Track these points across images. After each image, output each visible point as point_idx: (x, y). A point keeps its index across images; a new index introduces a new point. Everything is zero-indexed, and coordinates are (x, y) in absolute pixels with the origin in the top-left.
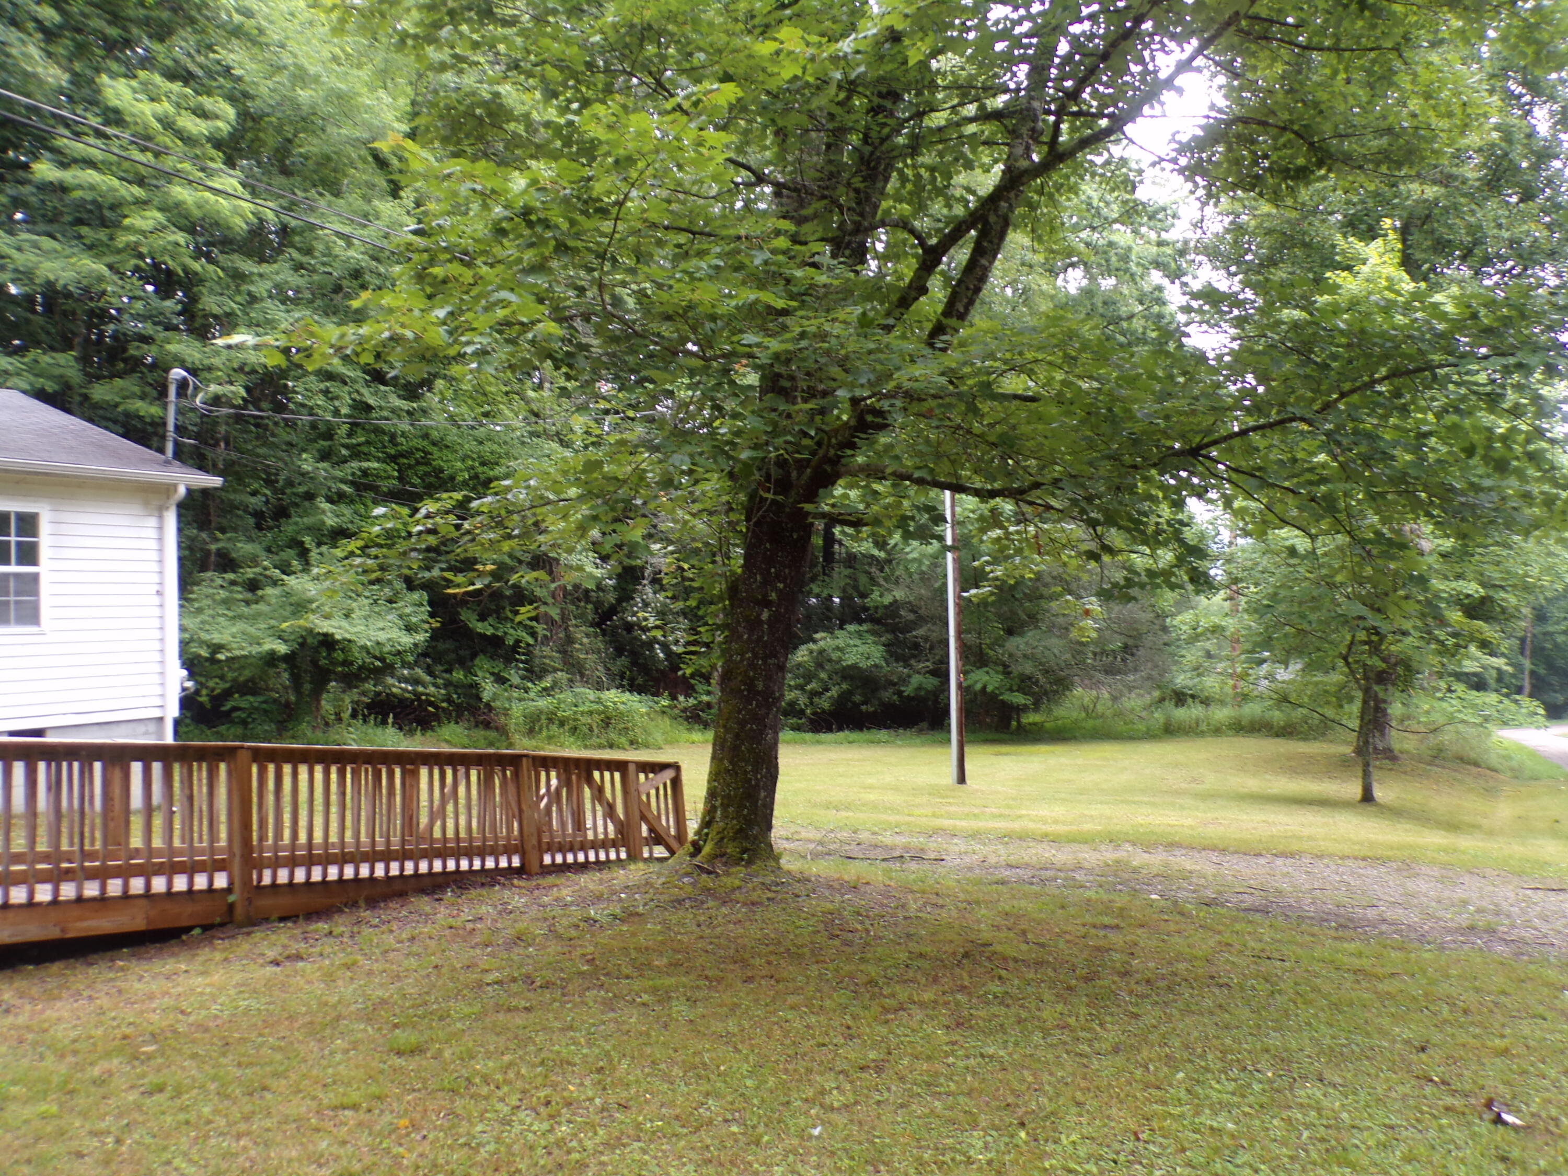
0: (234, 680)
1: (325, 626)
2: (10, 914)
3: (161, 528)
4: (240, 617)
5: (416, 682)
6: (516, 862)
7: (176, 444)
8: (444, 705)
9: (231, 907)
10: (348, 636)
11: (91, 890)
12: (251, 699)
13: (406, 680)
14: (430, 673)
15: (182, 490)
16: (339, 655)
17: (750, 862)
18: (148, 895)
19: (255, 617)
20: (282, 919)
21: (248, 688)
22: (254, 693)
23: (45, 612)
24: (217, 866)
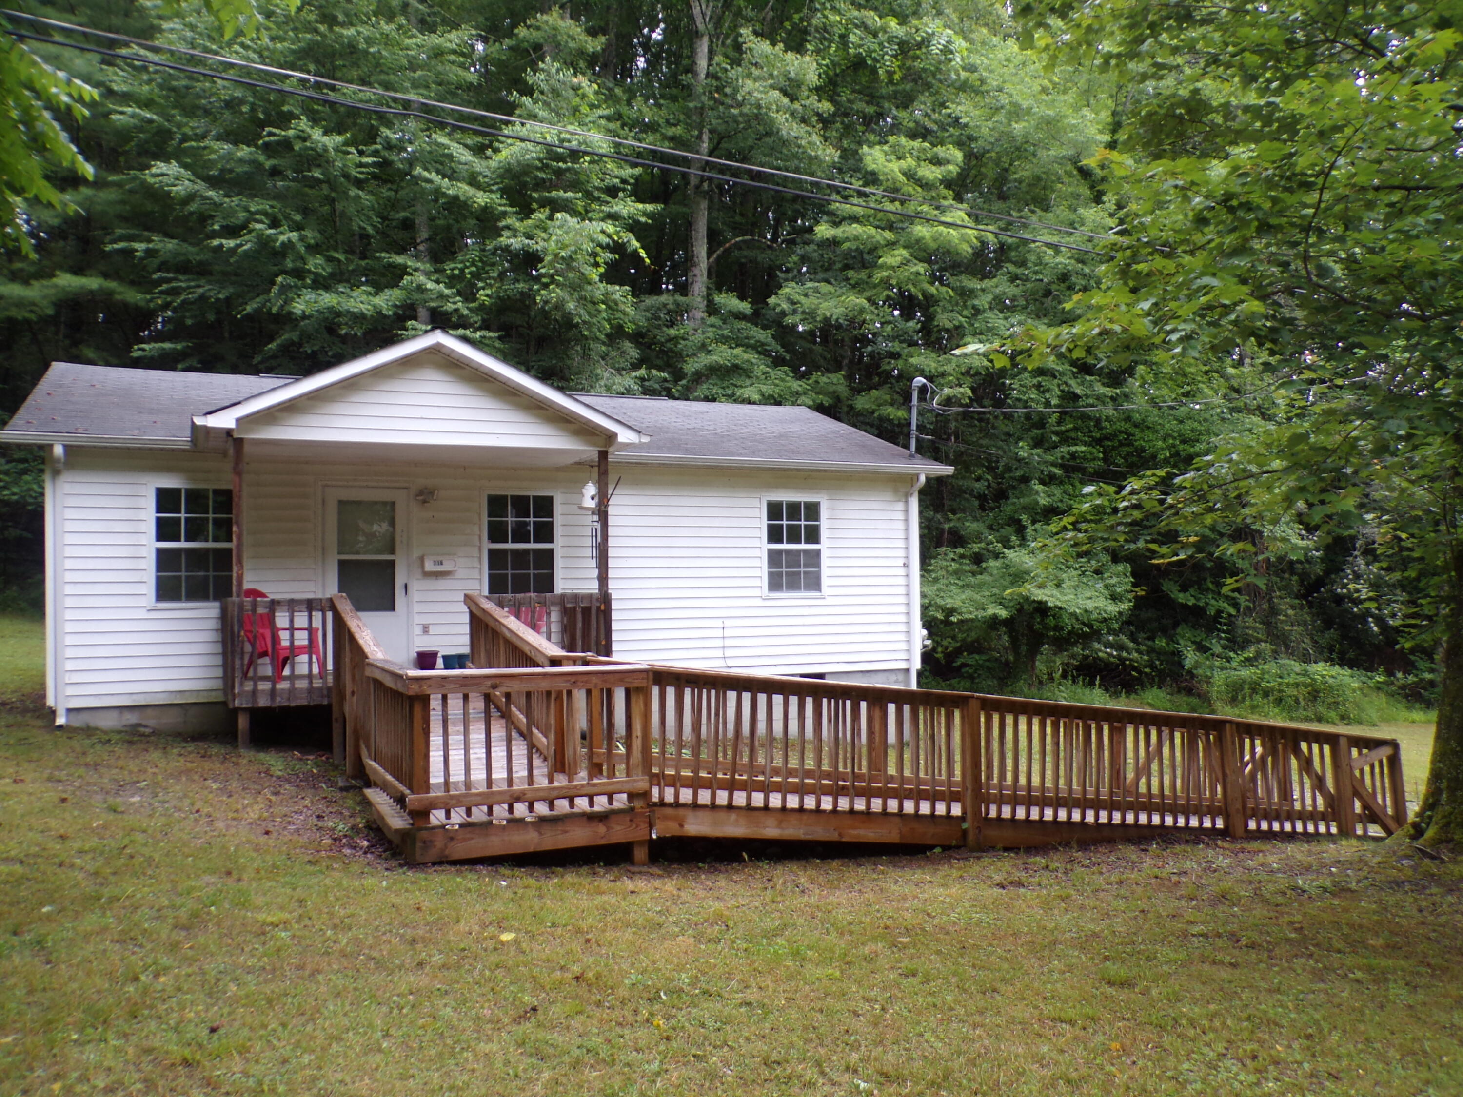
0: (964, 640)
1: (1039, 595)
2: (805, 817)
3: (907, 511)
4: (968, 586)
5: (1121, 647)
6: (1220, 824)
7: (918, 440)
8: (1147, 670)
9: (965, 832)
10: (1059, 604)
11: (860, 805)
12: (977, 657)
13: (1112, 646)
14: (1134, 640)
15: (923, 479)
16: (1051, 621)
18: (900, 814)
19: (979, 587)
20: (1006, 849)
21: (974, 647)
22: (979, 651)
23: (825, 581)
24: (951, 797)
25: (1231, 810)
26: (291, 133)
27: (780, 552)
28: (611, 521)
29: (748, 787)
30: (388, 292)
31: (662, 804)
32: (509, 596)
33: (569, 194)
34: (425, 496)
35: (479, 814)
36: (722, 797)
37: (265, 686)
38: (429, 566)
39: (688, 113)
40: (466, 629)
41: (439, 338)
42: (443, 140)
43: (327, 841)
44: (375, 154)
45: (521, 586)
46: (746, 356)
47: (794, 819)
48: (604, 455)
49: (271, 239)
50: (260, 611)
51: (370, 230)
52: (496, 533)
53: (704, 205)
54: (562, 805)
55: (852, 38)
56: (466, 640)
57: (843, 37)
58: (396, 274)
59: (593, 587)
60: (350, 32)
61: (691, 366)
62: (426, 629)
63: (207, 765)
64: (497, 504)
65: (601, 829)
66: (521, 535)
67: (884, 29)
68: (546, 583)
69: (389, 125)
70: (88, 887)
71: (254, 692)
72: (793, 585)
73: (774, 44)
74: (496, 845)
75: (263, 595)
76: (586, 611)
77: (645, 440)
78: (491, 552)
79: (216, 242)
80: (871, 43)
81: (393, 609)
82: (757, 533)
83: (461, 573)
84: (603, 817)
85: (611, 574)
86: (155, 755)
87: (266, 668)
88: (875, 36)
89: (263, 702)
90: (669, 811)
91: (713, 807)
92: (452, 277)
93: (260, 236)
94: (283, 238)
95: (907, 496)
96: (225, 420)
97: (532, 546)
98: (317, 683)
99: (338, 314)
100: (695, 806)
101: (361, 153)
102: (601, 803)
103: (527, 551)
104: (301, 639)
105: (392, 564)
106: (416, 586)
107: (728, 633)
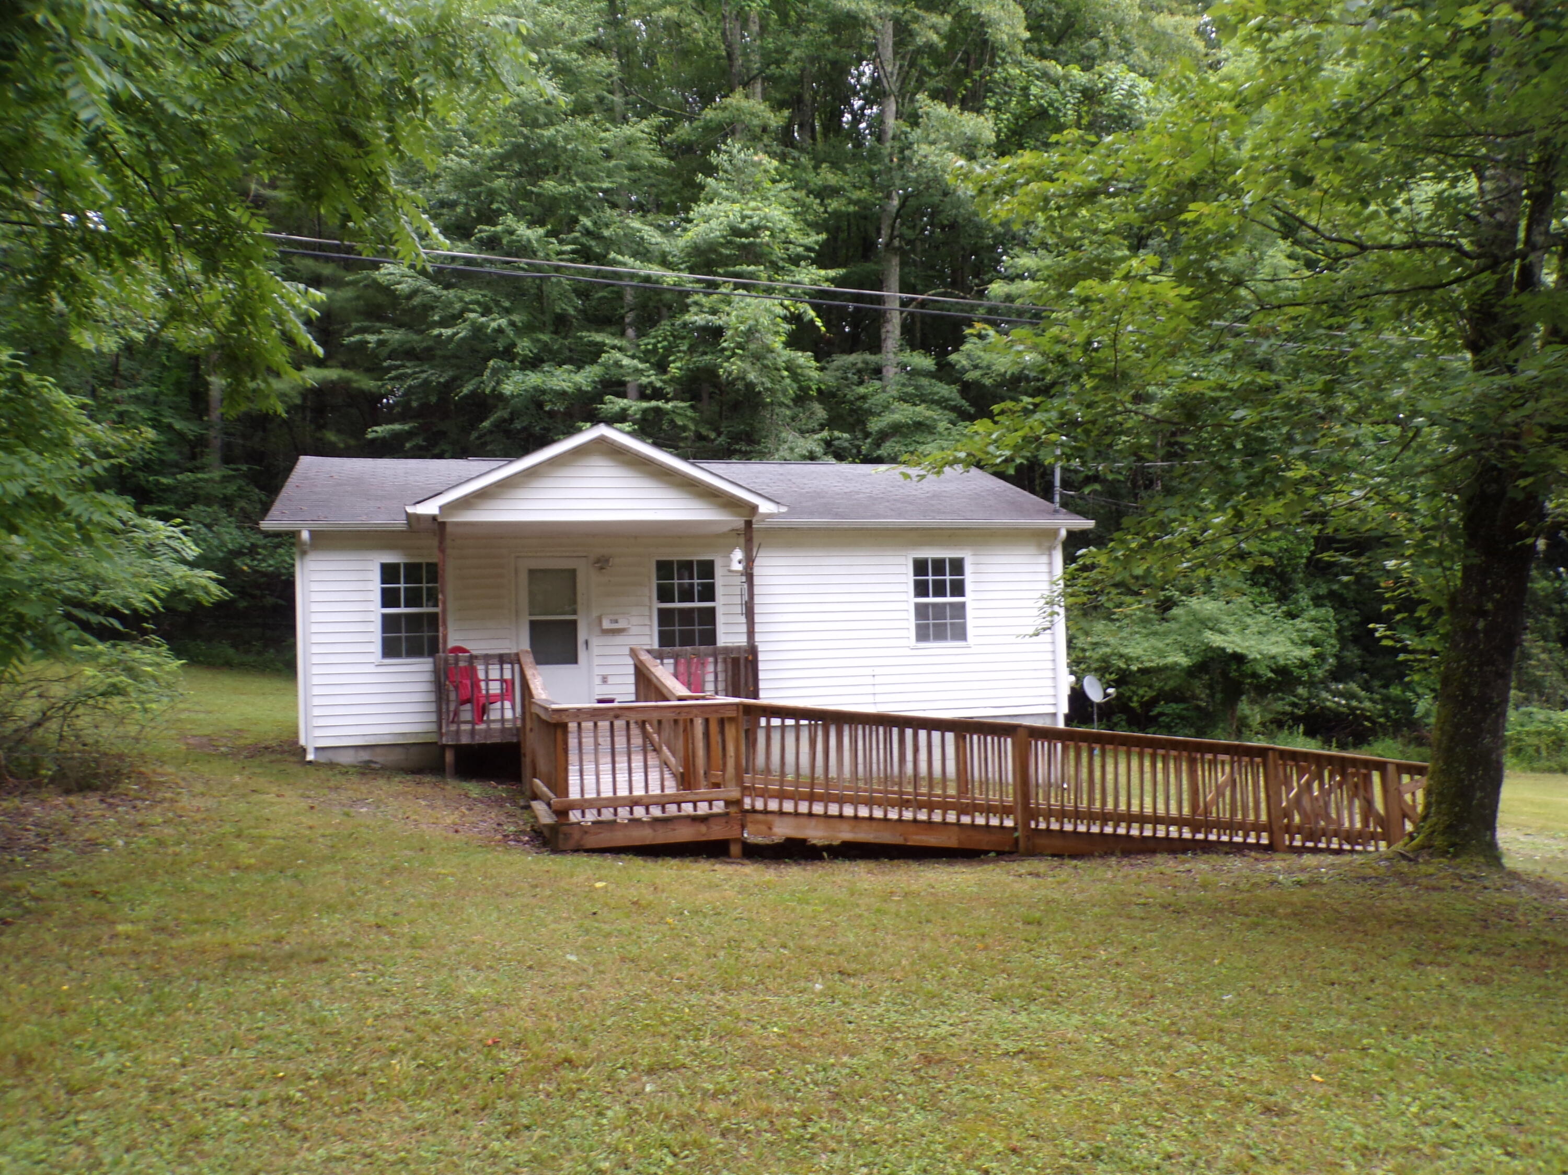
0: (1161, 689)
1: (1217, 640)
2: (874, 824)
3: (1050, 564)
4: (1155, 633)
5: (1351, 696)
6: (1265, 841)
8: (1382, 720)
9: (1017, 840)
10: (1239, 650)
11: (922, 816)
12: (1174, 706)
13: (1341, 695)
14: (1366, 687)
15: (1063, 533)
16: (1247, 668)
18: (958, 824)
19: (1166, 634)
20: (1053, 855)
21: (1174, 696)
22: (1177, 700)
23: (970, 631)
24: (1006, 811)
25: (1275, 828)
26: (499, 228)
27: (926, 605)
28: (756, 581)
29: (826, 799)
30: (588, 368)
31: (754, 811)
32: (677, 648)
33: (752, 268)
34: (602, 563)
35: (607, 814)
36: (803, 807)
37: (465, 727)
38: (606, 625)
39: (872, 175)
40: (632, 679)
41: (602, 430)
42: (636, 224)
43: (499, 837)
44: (574, 241)
45: (687, 640)
46: (929, 413)
47: (865, 825)
48: (749, 524)
49: (483, 326)
50: (462, 664)
51: (571, 311)
52: (664, 594)
53: (895, 261)
54: (672, 809)
55: (1034, 90)
56: (632, 689)
57: (1025, 89)
58: (594, 353)
59: (741, 640)
60: (549, 132)
61: (875, 425)
62: (605, 680)
63: (420, 789)
64: (664, 568)
65: (703, 828)
66: (687, 595)
67: (1066, 78)
68: (710, 637)
69: (587, 212)
70: (326, 852)
71: (458, 732)
72: (940, 634)
73: (949, 107)
74: (619, 838)
75: (464, 651)
76: (736, 662)
77: (783, 509)
78: (661, 612)
79: (436, 332)
80: (1052, 93)
81: (575, 661)
82: (903, 588)
83: (634, 630)
84: (704, 819)
85: (757, 628)
86: (381, 782)
87: (467, 713)
88: (1057, 85)
89: (465, 740)
90: (760, 817)
91: (796, 814)
92: (646, 352)
93: (473, 323)
94: (494, 325)
95: (1051, 549)
96: (430, 508)
97: (697, 605)
98: (508, 725)
99: (544, 392)
100: (781, 813)
101: (561, 242)
102: (703, 809)
103: (691, 610)
104: (495, 688)
105: (574, 623)
106: (595, 642)
107: (878, 680)
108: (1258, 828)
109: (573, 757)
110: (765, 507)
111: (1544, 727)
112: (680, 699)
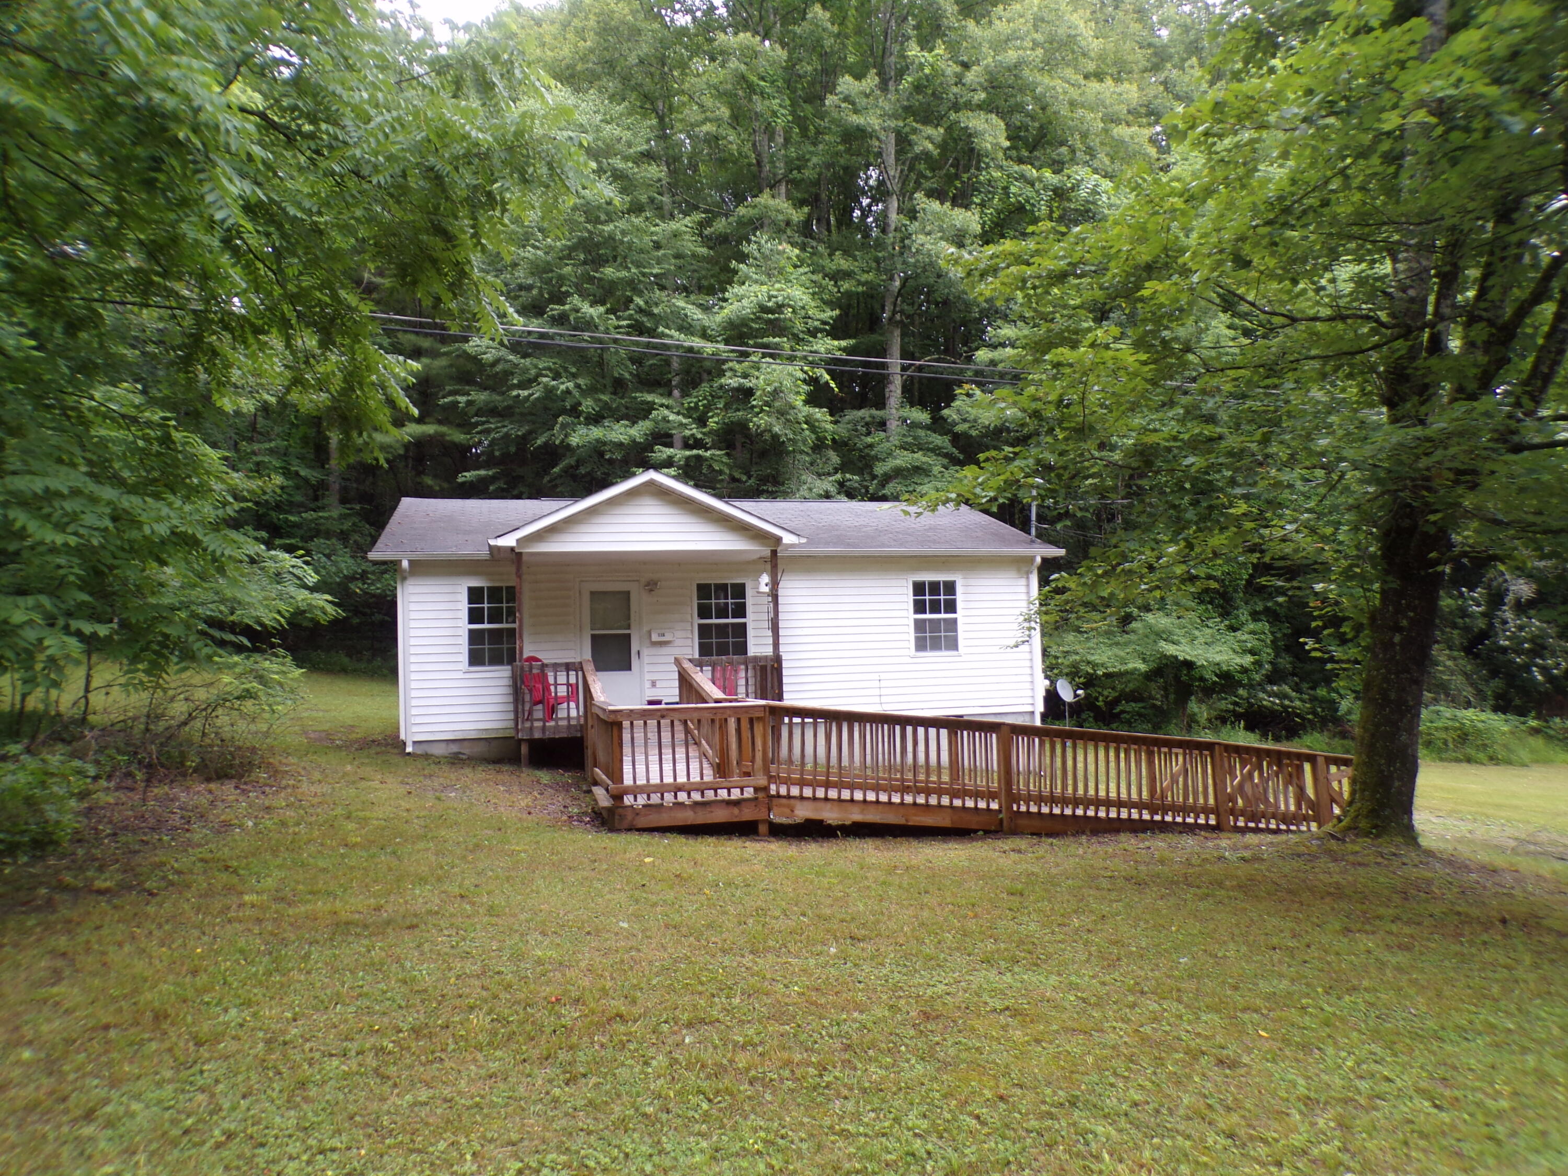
0: (1122, 691)
1: (1170, 650)
2: (880, 807)
3: (1028, 586)
4: (1117, 644)
5: (1283, 696)
6: (1212, 822)
7: (1037, 528)
8: (1310, 717)
9: (1001, 821)
10: (1189, 658)
11: (921, 800)
12: (1134, 705)
13: (1276, 695)
14: (1296, 689)
15: (1039, 560)
16: (1196, 673)
17: (1377, 836)
18: (951, 807)
19: (1126, 644)
20: (1033, 834)
21: (1134, 696)
22: (1135, 700)
23: (961, 643)
24: (992, 796)
25: (1221, 810)
26: (567, 307)
27: (924, 621)
28: (780, 600)
29: (840, 786)
30: (641, 423)
31: (778, 796)
32: (714, 658)
33: (777, 339)
34: (651, 586)
35: (655, 799)
36: (820, 793)
37: (538, 724)
38: (655, 638)
39: (877, 261)
40: (676, 684)
41: (652, 475)
42: (681, 303)
43: (565, 818)
44: (630, 318)
45: (723, 650)
46: (925, 459)
47: (872, 808)
48: (774, 553)
49: (555, 388)
50: (535, 671)
51: (627, 376)
52: (704, 612)
53: (897, 333)
54: (710, 794)
55: (1013, 189)
56: (677, 692)
57: (1006, 189)
58: (645, 411)
59: (768, 651)
60: (608, 228)
61: (880, 469)
62: (654, 684)
63: (500, 777)
64: (704, 590)
65: (736, 811)
66: (722, 613)
67: (1040, 179)
68: (742, 648)
69: (640, 294)
70: (421, 832)
71: (531, 728)
72: (936, 646)
73: (942, 204)
74: (665, 819)
75: (537, 660)
76: (763, 669)
77: (804, 541)
78: (701, 627)
79: (515, 393)
80: (1029, 191)
81: (629, 669)
82: (905, 606)
83: (678, 642)
84: (737, 803)
85: (781, 640)
86: (467, 771)
87: (539, 711)
88: (1033, 185)
89: (537, 735)
90: (784, 801)
91: (815, 799)
92: (689, 409)
93: (546, 386)
94: (563, 387)
95: (1028, 573)
96: (509, 541)
97: (731, 620)
98: (573, 722)
99: (605, 443)
100: (802, 798)
101: (618, 318)
102: (736, 794)
103: (727, 625)
104: (562, 691)
105: (628, 637)
106: (645, 652)
107: (883, 684)
108: (1206, 811)
109: (627, 750)
110: (788, 539)
111: (1450, 723)
112: (717, 701)
